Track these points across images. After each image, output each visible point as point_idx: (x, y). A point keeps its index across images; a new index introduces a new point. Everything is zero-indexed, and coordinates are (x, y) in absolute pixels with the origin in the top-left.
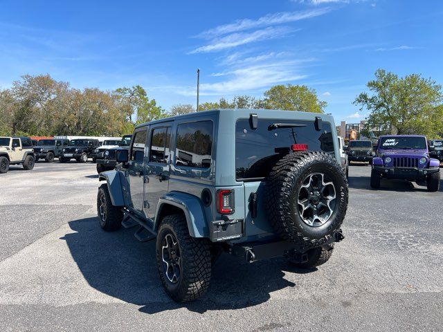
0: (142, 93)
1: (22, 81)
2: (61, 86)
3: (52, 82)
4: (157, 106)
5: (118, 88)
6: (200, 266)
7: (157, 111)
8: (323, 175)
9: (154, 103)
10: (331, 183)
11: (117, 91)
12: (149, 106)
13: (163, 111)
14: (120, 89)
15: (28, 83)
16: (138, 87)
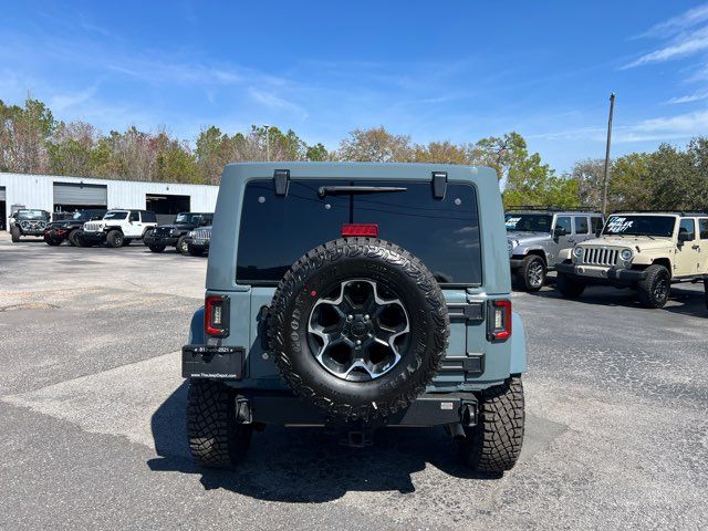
0: (519, 143)
1: (351, 139)
2: (398, 142)
3: (386, 137)
4: (541, 164)
5: (481, 139)
6: (206, 413)
7: (540, 174)
8: (374, 285)
9: (536, 159)
10: (397, 301)
11: (480, 143)
12: (529, 164)
13: (553, 171)
14: (485, 140)
15: (357, 141)
16: (513, 134)
